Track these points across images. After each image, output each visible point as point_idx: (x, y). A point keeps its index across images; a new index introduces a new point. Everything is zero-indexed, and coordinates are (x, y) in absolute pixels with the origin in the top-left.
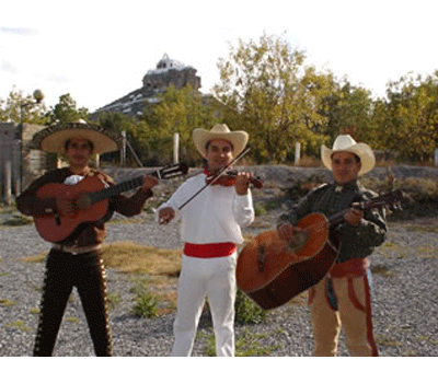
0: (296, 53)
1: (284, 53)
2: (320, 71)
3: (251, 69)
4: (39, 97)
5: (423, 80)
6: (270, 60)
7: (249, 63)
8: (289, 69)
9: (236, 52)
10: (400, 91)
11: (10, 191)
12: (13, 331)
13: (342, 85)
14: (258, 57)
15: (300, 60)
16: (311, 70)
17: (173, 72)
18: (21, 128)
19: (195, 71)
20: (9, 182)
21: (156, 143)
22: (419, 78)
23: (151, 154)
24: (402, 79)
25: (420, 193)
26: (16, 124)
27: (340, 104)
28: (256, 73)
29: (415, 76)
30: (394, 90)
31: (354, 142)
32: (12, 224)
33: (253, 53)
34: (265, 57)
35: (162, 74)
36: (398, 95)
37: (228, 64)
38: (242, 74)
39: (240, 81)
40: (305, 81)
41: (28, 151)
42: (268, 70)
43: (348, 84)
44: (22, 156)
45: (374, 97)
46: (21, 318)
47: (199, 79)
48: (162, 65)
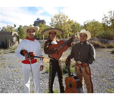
0: (67, 16)
1: (64, 16)
2: (71, 20)
3: (57, 20)
4: (15, 26)
5: (91, 21)
6: (61, 18)
7: (57, 18)
8: (65, 19)
9: (54, 16)
10: (86, 24)
11: (10, 46)
12: (20, 78)
13: (75, 22)
14: (59, 17)
15: (67, 17)
16: (70, 19)
17: (40, 21)
18: (12, 32)
19: (44, 21)
20: (10, 44)
21: (39, 35)
22: (90, 21)
23: (38, 37)
24: (87, 21)
25: (95, 44)
26: (11, 32)
27: (75, 26)
28: (58, 20)
29: (89, 21)
30: (85, 23)
31: (85, 31)
32: (12, 53)
33: (58, 16)
34: (60, 17)
35: (38, 21)
36: (86, 25)
37: (53, 19)
38: (55, 21)
39: (55, 22)
40: (68, 22)
41: (13, 37)
42: (61, 20)
43: (76, 22)
44: (12, 38)
45: (81, 25)
46: (21, 75)
47: (45, 22)
48: (38, 19)
